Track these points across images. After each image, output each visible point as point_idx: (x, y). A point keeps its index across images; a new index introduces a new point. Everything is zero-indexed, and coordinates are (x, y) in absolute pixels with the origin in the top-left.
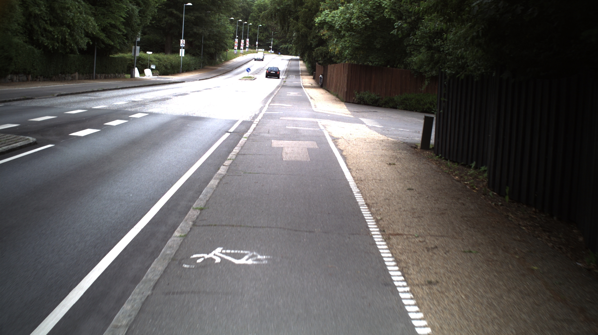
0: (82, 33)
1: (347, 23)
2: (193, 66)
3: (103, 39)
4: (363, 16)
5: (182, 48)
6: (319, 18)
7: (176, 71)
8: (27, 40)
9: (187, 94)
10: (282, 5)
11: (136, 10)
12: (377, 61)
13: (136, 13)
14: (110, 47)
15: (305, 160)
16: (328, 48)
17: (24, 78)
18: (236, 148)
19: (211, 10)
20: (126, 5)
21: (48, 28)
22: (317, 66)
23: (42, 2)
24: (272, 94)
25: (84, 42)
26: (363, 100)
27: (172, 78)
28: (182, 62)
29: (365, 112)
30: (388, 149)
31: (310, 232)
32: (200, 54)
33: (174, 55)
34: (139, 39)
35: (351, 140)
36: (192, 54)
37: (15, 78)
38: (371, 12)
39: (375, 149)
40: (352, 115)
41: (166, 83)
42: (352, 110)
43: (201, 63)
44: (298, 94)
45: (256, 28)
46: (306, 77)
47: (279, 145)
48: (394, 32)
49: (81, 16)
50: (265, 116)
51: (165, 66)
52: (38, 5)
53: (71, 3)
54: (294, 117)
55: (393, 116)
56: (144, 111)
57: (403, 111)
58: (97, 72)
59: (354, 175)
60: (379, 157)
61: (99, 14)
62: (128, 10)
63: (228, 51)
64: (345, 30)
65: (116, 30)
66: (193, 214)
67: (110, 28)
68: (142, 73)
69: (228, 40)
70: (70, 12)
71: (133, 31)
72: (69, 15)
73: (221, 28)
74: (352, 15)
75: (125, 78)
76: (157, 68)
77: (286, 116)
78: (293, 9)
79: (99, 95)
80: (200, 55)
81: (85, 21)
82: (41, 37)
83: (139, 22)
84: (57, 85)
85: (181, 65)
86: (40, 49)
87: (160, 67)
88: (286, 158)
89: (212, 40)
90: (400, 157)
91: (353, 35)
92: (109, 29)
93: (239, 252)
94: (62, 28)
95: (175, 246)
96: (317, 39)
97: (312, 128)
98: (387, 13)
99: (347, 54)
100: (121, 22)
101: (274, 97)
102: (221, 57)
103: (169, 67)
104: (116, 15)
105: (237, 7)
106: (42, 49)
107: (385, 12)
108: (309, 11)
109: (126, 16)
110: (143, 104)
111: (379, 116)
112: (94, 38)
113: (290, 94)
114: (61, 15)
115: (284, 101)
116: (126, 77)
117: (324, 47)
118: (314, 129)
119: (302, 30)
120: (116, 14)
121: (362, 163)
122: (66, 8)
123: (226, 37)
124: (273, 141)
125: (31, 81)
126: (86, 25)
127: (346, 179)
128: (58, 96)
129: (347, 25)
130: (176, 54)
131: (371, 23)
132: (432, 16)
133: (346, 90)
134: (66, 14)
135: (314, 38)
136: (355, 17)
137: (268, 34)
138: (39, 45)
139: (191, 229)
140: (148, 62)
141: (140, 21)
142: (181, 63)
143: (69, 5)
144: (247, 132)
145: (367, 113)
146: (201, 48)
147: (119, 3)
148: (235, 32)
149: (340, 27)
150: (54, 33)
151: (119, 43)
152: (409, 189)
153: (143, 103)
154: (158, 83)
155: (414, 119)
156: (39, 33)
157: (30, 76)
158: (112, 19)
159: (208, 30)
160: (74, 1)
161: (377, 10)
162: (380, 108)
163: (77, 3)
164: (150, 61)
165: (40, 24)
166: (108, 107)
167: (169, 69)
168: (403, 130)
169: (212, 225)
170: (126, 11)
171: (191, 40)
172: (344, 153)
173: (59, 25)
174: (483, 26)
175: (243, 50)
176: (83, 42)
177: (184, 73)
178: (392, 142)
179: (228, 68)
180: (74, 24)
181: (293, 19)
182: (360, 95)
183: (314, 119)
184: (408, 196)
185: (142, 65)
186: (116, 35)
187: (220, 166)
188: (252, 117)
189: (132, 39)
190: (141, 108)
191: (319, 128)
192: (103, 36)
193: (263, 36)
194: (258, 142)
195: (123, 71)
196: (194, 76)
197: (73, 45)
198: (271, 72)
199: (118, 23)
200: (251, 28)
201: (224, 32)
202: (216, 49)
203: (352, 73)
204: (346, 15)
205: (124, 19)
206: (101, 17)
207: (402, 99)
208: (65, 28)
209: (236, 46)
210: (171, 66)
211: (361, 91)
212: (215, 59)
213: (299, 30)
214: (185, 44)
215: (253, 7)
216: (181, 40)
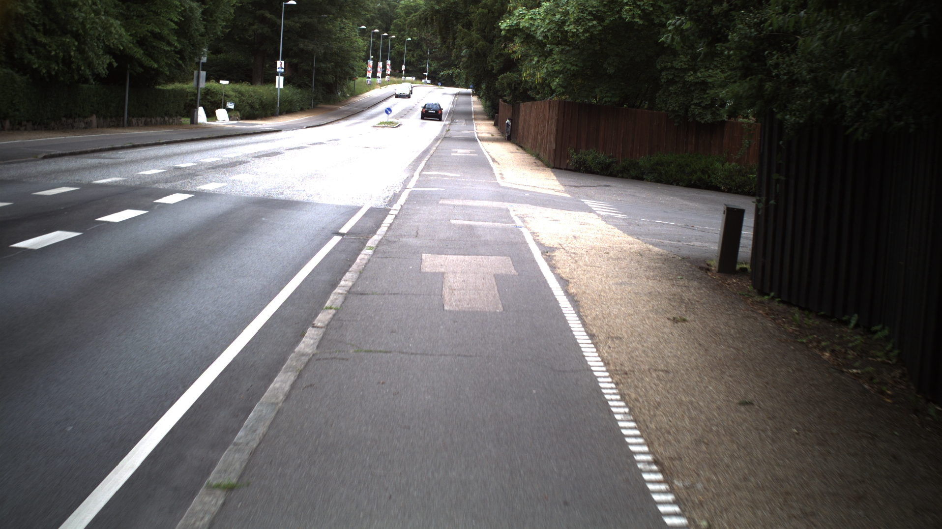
0: (98, 48)
1: (557, 29)
2: (298, 104)
3: (139, 59)
4: (585, 18)
5: (280, 74)
6: (508, 20)
7: (269, 112)
9: (278, 153)
10: (444, 2)
11: (197, 9)
12: (608, 97)
13: (196, 15)
15: (491, 308)
16: (521, 75)
18: (348, 275)
19: (328, 13)
20: (180, 1)
21: (40, 39)
22: (500, 106)
24: (426, 152)
25: (103, 63)
26: (585, 164)
27: (262, 124)
28: (279, 98)
29: (590, 186)
30: (657, 275)
32: (310, 85)
33: (265, 85)
34: (204, 59)
35: (579, 252)
36: (296, 85)
38: (599, 11)
40: (567, 193)
41: (248, 132)
42: (567, 183)
43: (311, 100)
44: (471, 153)
45: (402, 44)
46: (482, 122)
47: (436, 266)
48: (666, 39)
49: (98, 18)
50: (412, 197)
51: (250, 105)
54: (465, 199)
55: (638, 195)
56: (189, 188)
57: (654, 184)
58: (131, 115)
60: (645, 298)
61: (134, 15)
62: (183, 8)
63: (356, 80)
64: (551, 44)
65: (162, 42)
67: (152, 40)
68: (211, 115)
69: (357, 61)
70: (80, 10)
71: (193, 45)
72: (77, 16)
73: (345, 42)
74: (565, 16)
75: (181, 124)
76: (237, 108)
77: (450, 197)
78: (462, 10)
80: (310, 87)
81: (105, 26)
82: (28, 55)
83: (203, 30)
84: (52, 137)
85: (277, 103)
86: (24, 74)
87: (241, 105)
89: (330, 62)
90: (689, 300)
91: (568, 51)
92: (151, 42)
94: (64, 39)
96: (502, 60)
97: (499, 224)
98: (628, 13)
99: (555, 85)
100: (172, 29)
101: (429, 159)
102: (345, 90)
103: (258, 107)
104: (161, 18)
105: (370, 8)
106: (28, 75)
107: (624, 10)
108: (489, 13)
109: (179, 19)
110: (193, 174)
111: (614, 194)
112: (122, 57)
113: (456, 152)
114: (63, 17)
115: (446, 166)
116: (183, 122)
117: (514, 72)
118: (504, 225)
119: (477, 43)
120: (163, 17)
121: (615, 317)
123: (353, 57)
124: (424, 256)
126: (106, 33)
127: (589, 370)
128: (45, 158)
129: (556, 32)
130: (269, 85)
131: (600, 30)
134: (72, 14)
135: (497, 58)
136: (571, 20)
137: (421, 53)
138: (22, 68)
140: (223, 97)
141: (205, 29)
142: (277, 99)
145: (594, 188)
146: (312, 75)
148: (368, 49)
149: (544, 37)
150: (50, 47)
151: (169, 66)
152: (743, 403)
153: (194, 172)
154: (234, 133)
155: (675, 199)
156: (24, 47)
157: (8, 122)
158: (156, 24)
159: (323, 46)
161: (609, 6)
162: (614, 179)
164: (225, 96)
165: (26, 32)
166: (124, 181)
167: (257, 110)
170: (180, 10)
171: (295, 61)
172: (572, 290)
173: (59, 33)
175: (380, 79)
176: (101, 63)
177: (281, 116)
178: (659, 257)
179: (356, 107)
180: (85, 31)
181: (461, 26)
182: (579, 155)
183: (501, 203)
184: (749, 430)
185: (211, 102)
186: (162, 52)
187: (307, 330)
188: (389, 198)
189: (192, 59)
190: (184, 183)
191: (513, 222)
192: (140, 54)
193: (413, 56)
194: (394, 258)
195: (177, 112)
196: (299, 121)
197: (83, 68)
198: (429, 111)
199: (166, 32)
200: (394, 44)
201: (349, 49)
202: (336, 77)
203: (564, 116)
204: (556, 15)
205: (176, 25)
206: (136, 20)
207: (652, 163)
208: (69, 39)
209: (370, 72)
210: (261, 103)
211: (581, 149)
212: (336, 94)
213: (471, 44)
214: (285, 69)
215: (397, 10)
216: (278, 62)
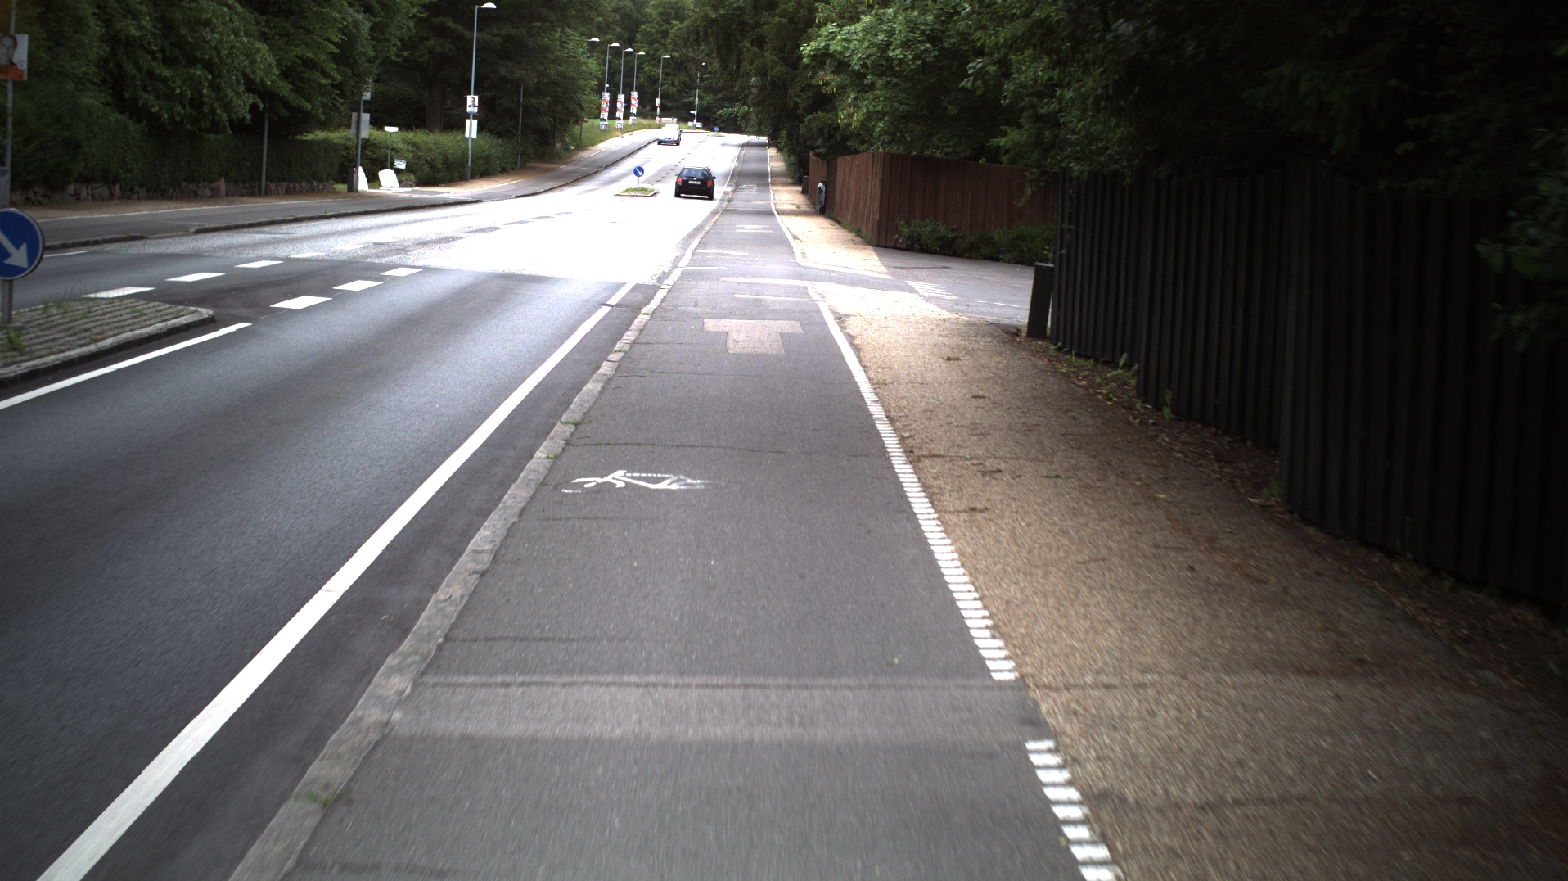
0: (238, 82)
1: (879, 55)
2: (498, 162)
3: (286, 97)
4: (915, 39)
5: (471, 116)
6: (813, 43)
7: (456, 174)
8: (109, 99)
9: (496, 228)
10: (724, 7)
11: (363, 24)
12: (949, 146)
13: (363, 32)
14: (301, 116)
15: (774, 352)
16: (836, 116)
17: (105, 192)
18: (628, 333)
19: (543, 20)
20: (340, 13)
21: (160, 72)
22: (811, 162)
23: (144, 8)
24: (699, 228)
25: (243, 105)
26: (919, 240)
27: (449, 193)
28: (470, 153)
29: (923, 268)
30: (951, 334)
31: (778, 452)
32: (515, 132)
33: (450, 133)
34: (367, 96)
35: (876, 318)
36: (494, 132)
37: (84, 191)
38: (935, 29)
39: (923, 334)
40: (889, 275)
41: (437, 203)
42: (892, 264)
43: (517, 156)
44: (764, 229)
45: (654, 64)
46: (784, 188)
47: (719, 327)
48: (967, 83)
49: (239, 42)
50: (685, 275)
51: (429, 163)
52: (136, 16)
53: (213, 11)
54: (753, 277)
55: (987, 278)
56: (409, 262)
57: (1014, 265)
58: (270, 179)
59: (872, 376)
60: (928, 347)
61: (276, 34)
62: (345, 23)
63: (584, 124)
64: (873, 75)
65: (315, 73)
66: (561, 430)
67: (303, 69)
68: (373, 179)
69: (585, 94)
70: (212, 31)
71: (357, 76)
72: (209, 38)
73: (568, 64)
74: (890, 37)
75: (334, 193)
76: (410, 168)
77: (734, 275)
78: (750, 19)
79: (290, 231)
80: (515, 135)
81: (248, 53)
82: (143, 93)
83: (371, 53)
85: (468, 160)
86: (139, 121)
87: (416, 164)
88: (733, 348)
89: (546, 96)
90: (973, 348)
91: (896, 85)
92: (301, 72)
93: (655, 475)
94: (192, 71)
95: (541, 469)
96: (809, 93)
97: (791, 298)
99: (880, 132)
100: (329, 53)
101: (705, 235)
102: (568, 139)
103: (440, 166)
104: (315, 37)
105: (606, 10)
106: (144, 122)
108: (790, 25)
109: (341, 39)
110: (402, 249)
112: (267, 94)
113: (743, 228)
114: (190, 40)
115: (728, 243)
116: (338, 190)
117: (828, 112)
118: (798, 299)
119: (773, 69)
120: (317, 35)
121: (893, 357)
122: (202, 21)
123: (580, 89)
124: (706, 320)
125: (119, 198)
126: (250, 62)
127: (855, 383)
128: (198, 232)
129: (880, 60)
130: (455, 132)
131: (936, 56)
132: (1026, 55)
133: (878, 219)
134: (202, 35)
135: (803, 90)
136: (898, 42)
137: (686, 79)
138: (137, 112)
139: (563, 449)
140: (389, 152)
141: (374, 51)
142: (468, 155)
143: (209, 16)
144: (648, 304)
145: (927, 269)
146: (518, 117)
147: (323, 7)
148: (603, 74)
149: (861, 65)
150: (173, 82)
151: (324, 105)
152: (976, 397)
153: (402, 247)
156: (138, 83)
157: (118, 187)
158: (307, 46)
159: (536, 71)
160: (218, 4)
162: (956, 259)
163: (225, 9)
164: (393, 149)
165: (141, 61)
166: (326, 255)
167: (439, 171)
168: (1004, 306)
169: (601, 444)
170: (341, 26)
171: (494, 93)
172: (857, 342)
173: (184, 62)
174: (1117, 77)
175: (622, 121)
176: (242, 103)
177: (474, 181)
179: (585, 166)
180: (221, 59)
181: (749, 43)
182: (912, 228)
183: (799, 281)
184: (971, 408)
185: (372, 160)
186: (315, 85)
187: (601, 364)
188: (656, 277)
189: (353, 95)
190: (400, 258)
191: (810, 297)
192: (285, 89)
193: (673, 84)
194: (674, 321)
195: (328, 175)
196: (502, 187)
197: (218, 112)
198: (690, 182)
199: (322, 57)
200: (642, 64)
201: (575, 75)
202: (554, 118)
203: (891, 174)
204: (877, 35)
205: (337, 48)
206: (280, 41)
207: (1011, 237)
208: (200, 70)
209: (605, 110)
210: (446, 161)
211: (914, 219)
212: (554, 146)
213: (765, 70)
214: (479, 107)
215: (646, 10)
216: (468, 97)
